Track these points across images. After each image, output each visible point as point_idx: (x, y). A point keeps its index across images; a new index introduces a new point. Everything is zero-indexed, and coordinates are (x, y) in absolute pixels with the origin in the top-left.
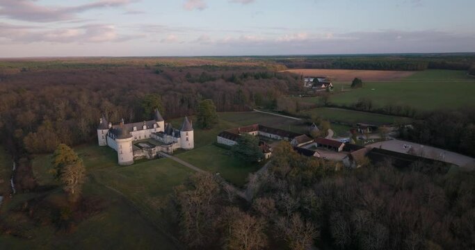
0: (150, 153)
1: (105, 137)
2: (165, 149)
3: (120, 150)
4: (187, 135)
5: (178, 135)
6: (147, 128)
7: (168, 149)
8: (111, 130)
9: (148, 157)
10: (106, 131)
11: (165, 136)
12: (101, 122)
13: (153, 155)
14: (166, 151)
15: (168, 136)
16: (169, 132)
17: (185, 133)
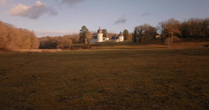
3: (99, 38)
17: (120, 37)
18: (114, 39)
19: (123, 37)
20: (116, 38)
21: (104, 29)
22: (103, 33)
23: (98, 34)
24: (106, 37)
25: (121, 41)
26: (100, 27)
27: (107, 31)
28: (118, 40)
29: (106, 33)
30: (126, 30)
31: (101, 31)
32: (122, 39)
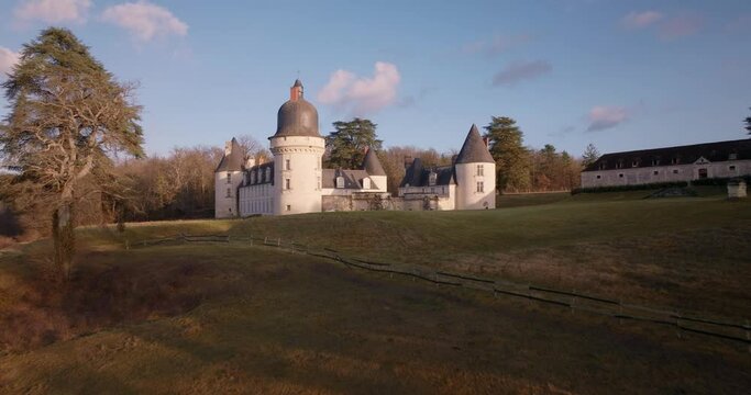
1: (233, 193)
3: (286, 175)
4: (480, 172)
5: (446, 178)
6: (347, 187)
7: (426, 206)
8: (255, 169)
10: (238, 175)
12: (228, 152)
16: (416, 176)
17: (472, 167)
18: (422, 180)
19: (490, 169)
20: (433, 177)
21: (357, 121)
23: (281, 142)
25: (475, 199)
26: (297, 84)
27: (377, 132)
28: (452, 188)
29: (369, 142)
30: (506, 121)
31: (306, 118)
32: (482, 180)
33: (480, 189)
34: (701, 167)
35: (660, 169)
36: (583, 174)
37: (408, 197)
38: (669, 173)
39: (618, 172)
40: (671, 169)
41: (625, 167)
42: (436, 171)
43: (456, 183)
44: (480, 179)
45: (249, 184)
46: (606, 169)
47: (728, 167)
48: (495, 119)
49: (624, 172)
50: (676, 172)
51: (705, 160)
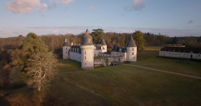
0: (107, 61)
1: (68, 52)
2: (117, 60)
3: (85, 55)
4: (133, 50)
5: (124, 50)
6: (97, 49)
7: (119, 60)
8: (73, 47)
9: (105, 65)
10: (69, 48)
11: (112, 53)
12: (66, 41)
13: (109, 63)
14: (118, 61)
15: (115, 53)
16: (116, 49)
17: (131, 48)
18: (118, 50)
19: (135, 48)
20: (121, 50)
22: (94, 44)
23: (83, 47)
24: (103, 45)
25: (131, 57)
28: (126, 53)
29: (102, 35)
30: (139, 32)
31: (90, 40)
33: (133, 54)
34: (191, 54)
35: (180, 53)
36: (160, 51)
37: (115, 57)
38: (182, 54)
39: (169, 52)
40: (183, 53)
41: (171, 51)
42: (121, 48)
43: (127, 52)
44: (133, 51)
45: (72, 51)
46: (166, 51)
47: (198, 55)
48: (136, 31)
49: (171, 52)
50: (184, 54)
51: (192, 53)
